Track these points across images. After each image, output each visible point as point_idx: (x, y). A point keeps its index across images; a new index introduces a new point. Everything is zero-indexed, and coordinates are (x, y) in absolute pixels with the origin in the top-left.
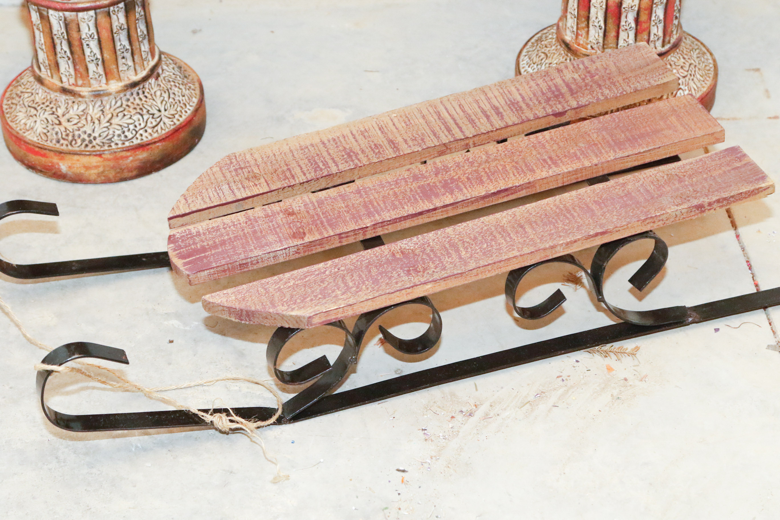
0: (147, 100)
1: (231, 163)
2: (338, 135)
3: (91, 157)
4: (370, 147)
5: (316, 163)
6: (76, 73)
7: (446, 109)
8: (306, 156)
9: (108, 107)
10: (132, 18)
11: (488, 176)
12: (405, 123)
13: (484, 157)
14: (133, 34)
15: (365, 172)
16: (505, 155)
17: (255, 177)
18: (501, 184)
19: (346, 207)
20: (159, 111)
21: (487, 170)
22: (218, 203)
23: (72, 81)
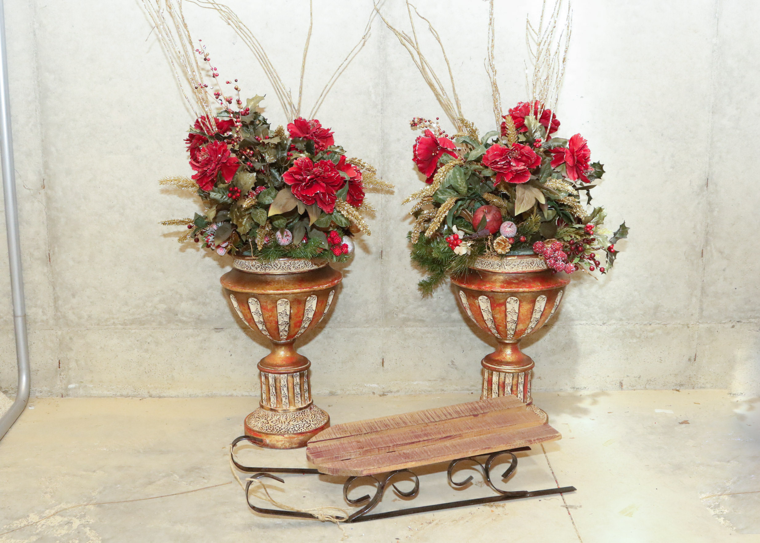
0: (305, 416)
1: (337, 428)
2: (382, 420)
3: (280, 436)
5: (372, 428)
6: (277, 402)
7: (429, 413)
8: (368, 425)
9: (289, 417)
10: (302, 380)
12: (411, 416)
14: (302, 387)
15: (392, 431)
17: (346, 431)
20: (310, 421)
23: (275, 406)
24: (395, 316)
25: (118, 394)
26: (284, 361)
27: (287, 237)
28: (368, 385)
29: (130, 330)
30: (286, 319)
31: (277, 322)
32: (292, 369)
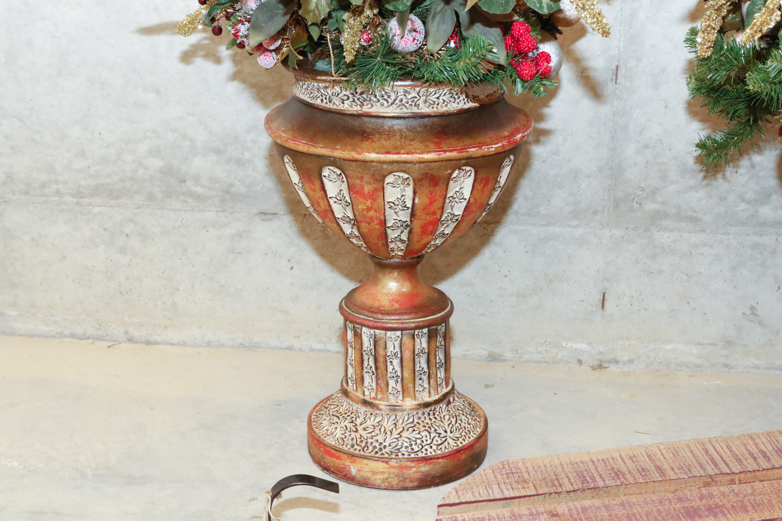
0: (437, 421)
1: (504, 468)
2: (608, 457)
3: (379, 463)
4: (638, 470)
5: (585, 477)
6: (377, 388)
7: (714, 448)
8: (575, 470)
9: (401, 421)
10: (433, 345)
11: (753, 506)
12: (673, 454)
13: (749, 490)
14: (432, 359)
15: (631, 491)
16: (771, 491)
17: (525, 481)
18: (766, 515)
19: (609, 516)
20: (446, 432)
21: (752, 501)
22: (487, 498)
23: (373, 395)
24: (636, 206)
25: (67, 332)
26: (397, 302)
27: (414, 34)
28: (569, 345)
29: (91, 208)
30: (405, 216)
31: (383, 223)
32: (411, 321)
